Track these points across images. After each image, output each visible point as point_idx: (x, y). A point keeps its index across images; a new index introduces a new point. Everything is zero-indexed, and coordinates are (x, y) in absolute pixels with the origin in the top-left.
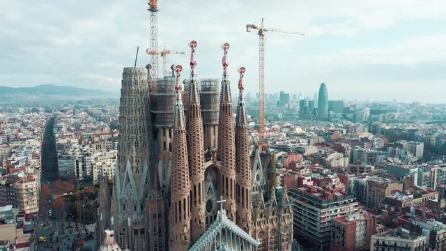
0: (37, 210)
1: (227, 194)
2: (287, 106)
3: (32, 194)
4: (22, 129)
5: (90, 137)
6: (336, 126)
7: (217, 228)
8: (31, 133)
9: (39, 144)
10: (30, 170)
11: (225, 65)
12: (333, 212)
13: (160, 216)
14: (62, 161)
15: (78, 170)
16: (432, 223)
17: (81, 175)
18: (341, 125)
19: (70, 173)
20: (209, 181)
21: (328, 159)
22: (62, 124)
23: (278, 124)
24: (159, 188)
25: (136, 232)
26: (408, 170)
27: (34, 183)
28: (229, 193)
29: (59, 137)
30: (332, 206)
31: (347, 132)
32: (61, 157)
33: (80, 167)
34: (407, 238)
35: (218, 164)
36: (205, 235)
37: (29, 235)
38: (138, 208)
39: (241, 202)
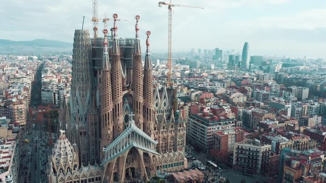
0: (25, 123)
1: (137, 111)
2: (220, 60)
3: (21, 112)
4: (19, 71)
5: (67, 78)
6: (250, 75)
7: (128, 131)
8: (25, 74)
9: (30, 82)
10: (20, 97)
11: (137, 30)
12: (216, 129)
13: (96, 124)
14: (44, 93)
15: (55, 99)
16: (278, 138)
17: (57, 103)
18: (254, 74)
19: (50, 101)
20: (126, 103)
21: (231, 97)
22: (48, 68)
23: (207, 72)
24: (96, 107)
25: (81, 133)
26: (284, 106)
27: (23, 105)
28: (139, 111)
29: (44, 77)
30: (216, 125)
31: (257, 79)
32: (43, 90)
33: (56, 97)
34: (258, 145)
35: (132, 93)
36: (121, 135)
37: (16, 134)
38: (84, 119)
39: (146, 117)
